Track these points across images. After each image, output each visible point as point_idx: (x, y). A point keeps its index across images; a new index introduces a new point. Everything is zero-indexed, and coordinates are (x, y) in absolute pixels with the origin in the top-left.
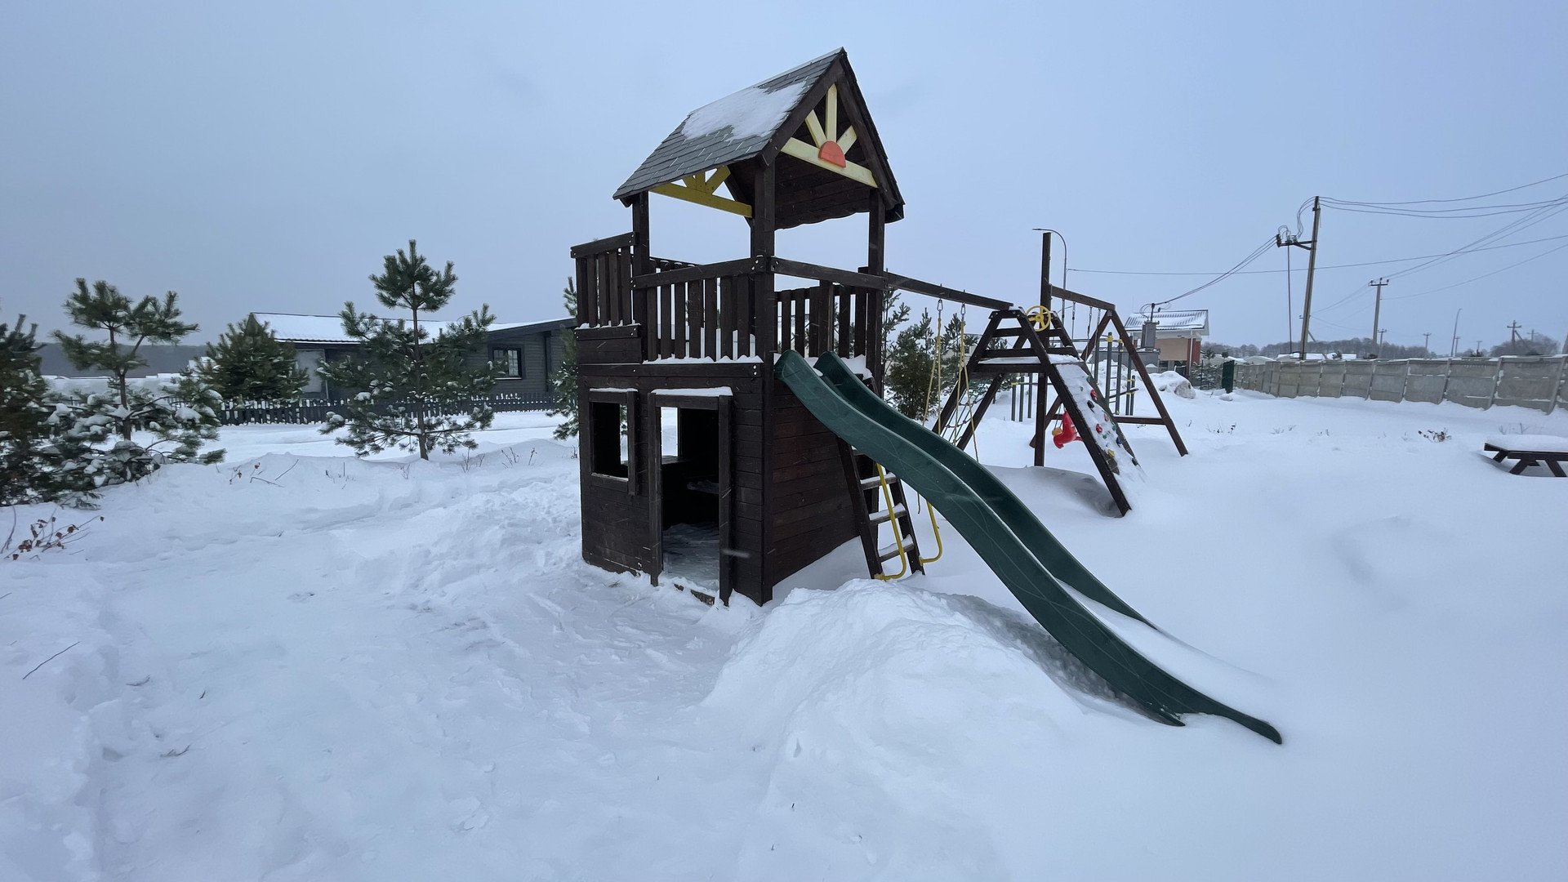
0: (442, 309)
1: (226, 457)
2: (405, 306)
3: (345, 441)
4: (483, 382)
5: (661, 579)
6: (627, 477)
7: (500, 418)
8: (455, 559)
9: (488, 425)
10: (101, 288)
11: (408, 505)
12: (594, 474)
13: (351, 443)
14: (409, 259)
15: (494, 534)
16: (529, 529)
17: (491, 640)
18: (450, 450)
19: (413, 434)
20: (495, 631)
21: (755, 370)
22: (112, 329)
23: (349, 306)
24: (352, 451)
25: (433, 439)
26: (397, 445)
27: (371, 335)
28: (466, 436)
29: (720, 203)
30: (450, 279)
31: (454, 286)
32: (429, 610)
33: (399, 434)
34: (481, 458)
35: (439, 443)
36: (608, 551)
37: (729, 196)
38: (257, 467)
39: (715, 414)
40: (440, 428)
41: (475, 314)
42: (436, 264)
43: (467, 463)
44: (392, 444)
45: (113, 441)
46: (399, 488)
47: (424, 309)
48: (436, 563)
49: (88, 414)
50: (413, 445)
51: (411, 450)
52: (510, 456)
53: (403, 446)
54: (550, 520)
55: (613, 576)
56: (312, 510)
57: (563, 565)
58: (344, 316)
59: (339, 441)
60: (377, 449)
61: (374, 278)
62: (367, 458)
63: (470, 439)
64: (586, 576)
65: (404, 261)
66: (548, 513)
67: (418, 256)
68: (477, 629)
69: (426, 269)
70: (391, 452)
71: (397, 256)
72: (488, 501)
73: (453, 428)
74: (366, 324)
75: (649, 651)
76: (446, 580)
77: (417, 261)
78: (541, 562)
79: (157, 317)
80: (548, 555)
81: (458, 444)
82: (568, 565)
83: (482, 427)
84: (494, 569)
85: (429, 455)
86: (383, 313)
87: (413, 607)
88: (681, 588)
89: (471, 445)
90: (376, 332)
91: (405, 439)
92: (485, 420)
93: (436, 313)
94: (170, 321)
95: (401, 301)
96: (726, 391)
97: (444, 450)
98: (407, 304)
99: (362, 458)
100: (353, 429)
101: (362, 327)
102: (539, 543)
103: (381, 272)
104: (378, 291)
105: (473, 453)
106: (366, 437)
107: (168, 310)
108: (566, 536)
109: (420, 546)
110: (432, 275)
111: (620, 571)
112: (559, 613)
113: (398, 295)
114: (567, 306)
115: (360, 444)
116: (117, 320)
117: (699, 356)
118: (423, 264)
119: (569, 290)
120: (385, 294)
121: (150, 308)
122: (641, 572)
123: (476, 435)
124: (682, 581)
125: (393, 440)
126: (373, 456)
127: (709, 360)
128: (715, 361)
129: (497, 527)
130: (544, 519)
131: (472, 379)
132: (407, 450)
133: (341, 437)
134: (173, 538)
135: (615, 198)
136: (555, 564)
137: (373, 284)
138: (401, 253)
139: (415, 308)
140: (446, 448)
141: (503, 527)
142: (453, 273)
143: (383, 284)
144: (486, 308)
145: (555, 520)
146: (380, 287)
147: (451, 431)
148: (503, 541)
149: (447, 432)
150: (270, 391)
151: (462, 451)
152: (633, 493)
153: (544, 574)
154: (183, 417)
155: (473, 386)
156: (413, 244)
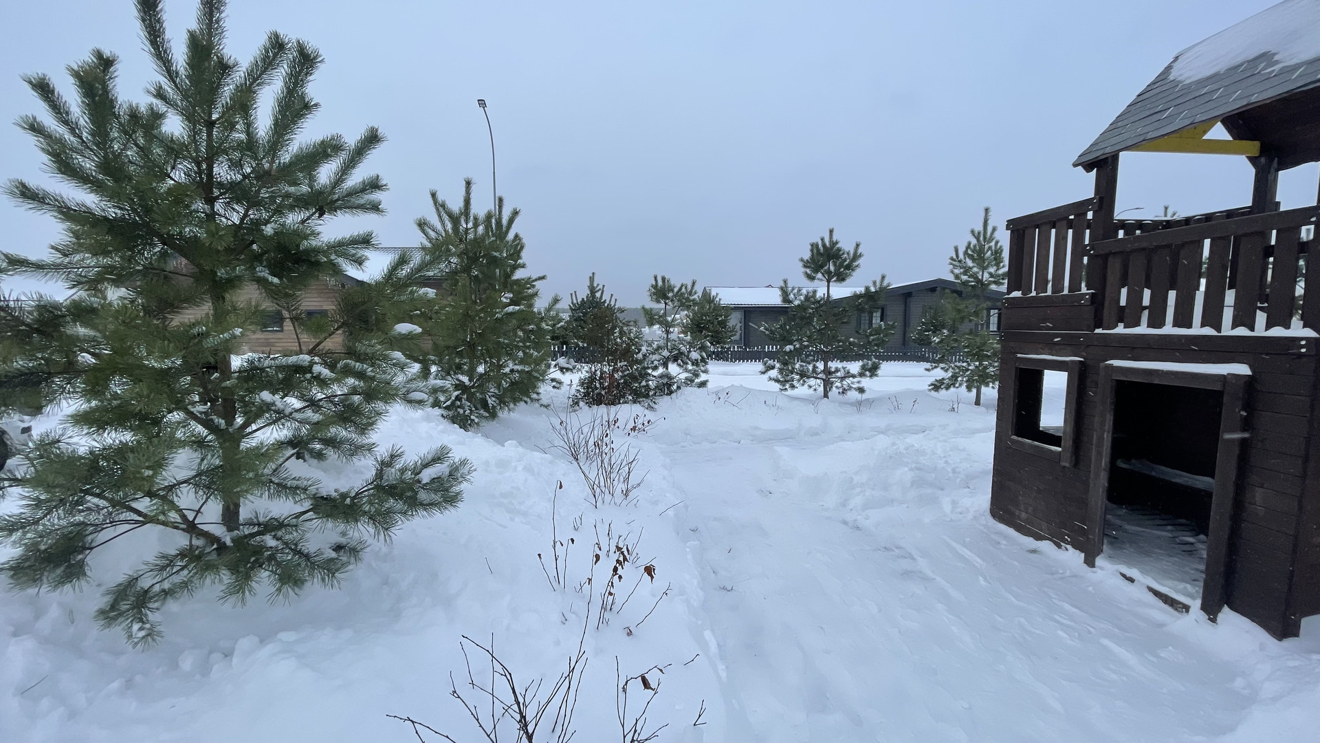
0: (848, 281)
1: (709, 385)
2: (821, 280)
3: (774, 379)
4: (878, 339)
5: (1099, 561)
6: (1060, 446)
7: (886, 367)
8: (873, 489)
9: (876, 375)
10: (663, 279)
11: (817, 434)
12: (1014, 437)
13: (777, 381)
14: (828, 244)
15: (903, 474)
16: (933, 475)
17: (921, 572)
18: (843, 393)
19: (818, 378)
20: (922, 564)
21: (1303, 347)
22: (666, 304)
23: (785, 282)
24: (777, 386)
25: (832, 383)
26: (806, 385)
27: (797, 303)
28: (859, 382)
29: (1216, 147)
30: (856, 256)
31: (860, 261)
32: (858, 528)
33: (809, 377)
34: (870, 402)
35: (836, 387)
36: (1023, 515)
37: (1226, 136)
38: (727, 394)
39: (1219, 394)
40: (839, 374)
41: (875, 283)
42: (847, 246)
43: (859, 404)
44: (803, 385)
45: (661, 370)
46: (811, 419)
47: (835, 281)
48: (858, 490)
49: (653, 353)
50: (817, 386)
51: (815, 390)
52: (894, 402)
53: (810, 387)
54: (949, 470)
55: (1029, 542)
56: (757, 428)
57: (970, 516)
58: (782, 289)
59: (770, 379)
60: (793, 387)
61: (802, 260)
62: (786, 393)
63: (861, 386)
64: (995, 533)
65: (824, 245)
66: (946, 462)
67: (834, 239)
68: (906, 558)
69: (839, 250)
70: (802, 390)
71: (820, 243)
72: (894, 444)
73: (846, 375)
74: (794, 295)
75: (1105, 642)
76: (866, 506)
77: (834, 244)
78: (947, 508)
79: (686, 295)
80: (954, 503)
81: (850, 388)
82: (975, 518)
83: (871, 376)
84: (906, 505)
85: (830, 394)
86: (807, 287)
87: (845, 523)
88: (1131, 580)
89: (861, 390)
90: (801, 300)
91: (812, 382)
92: (873, 371)
93: (844, 283)
94: (691, 298)
95: (819, 275)
96: (1243, 369)
97: (839, 393)
98: (824, 279)
99: (783, 392)
100: (781, 371)
101: (792, 296)
102: (942, 490)
103: (807, 255)
104: (804, 270)
105: (865, 396)
106: (789, 378)
107: (691, 291)
108: (965, 488)
109: (845, 472)
110: (843, 254)
111: (1038, 538)
112: (981, 565)
113: (816, 271)
114: (952, 272)
115: (783, 383)
116: (668, 298)
117: (1190, 326)
118: (837, 246)
119: (955, 257)
120: (808, 271)
121: (683, 290)
122: (1069, 547)
123: (866, 382)
124: (1133, 572)
125: (804, 381)
126: (790, 392)
127: (1209, 331)
128: (1219, 331)
129: (906, 469)
130: (944, 468)
131: (868, 337)
132: (812, 389)
133: (772, 376)
134: (686, 434)
135: (1075, 165)
136: (961, 514)
137: (801, 264)
138: (822, 239)
139: (829, 281)
140: (841, 390)
141: (911, 469)
142: (860, 251)
143: (806, 264)
144: (883, 277)
145: (954, 471)
146: (805, 266)
147: (845, 377)
148: (913, 483)
149: (842, 379)
150: (715, 339)
151: (853, 395)
152: (1067, 465)
153: (952, 520)
154: (693, 358)
155: (869, 343)
156: (831, 231)
